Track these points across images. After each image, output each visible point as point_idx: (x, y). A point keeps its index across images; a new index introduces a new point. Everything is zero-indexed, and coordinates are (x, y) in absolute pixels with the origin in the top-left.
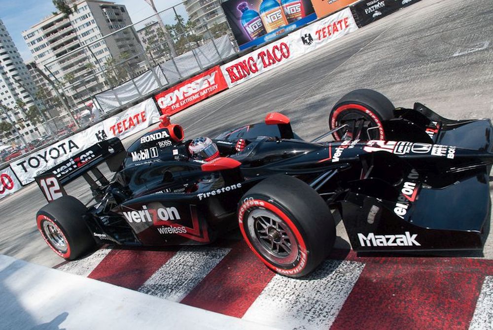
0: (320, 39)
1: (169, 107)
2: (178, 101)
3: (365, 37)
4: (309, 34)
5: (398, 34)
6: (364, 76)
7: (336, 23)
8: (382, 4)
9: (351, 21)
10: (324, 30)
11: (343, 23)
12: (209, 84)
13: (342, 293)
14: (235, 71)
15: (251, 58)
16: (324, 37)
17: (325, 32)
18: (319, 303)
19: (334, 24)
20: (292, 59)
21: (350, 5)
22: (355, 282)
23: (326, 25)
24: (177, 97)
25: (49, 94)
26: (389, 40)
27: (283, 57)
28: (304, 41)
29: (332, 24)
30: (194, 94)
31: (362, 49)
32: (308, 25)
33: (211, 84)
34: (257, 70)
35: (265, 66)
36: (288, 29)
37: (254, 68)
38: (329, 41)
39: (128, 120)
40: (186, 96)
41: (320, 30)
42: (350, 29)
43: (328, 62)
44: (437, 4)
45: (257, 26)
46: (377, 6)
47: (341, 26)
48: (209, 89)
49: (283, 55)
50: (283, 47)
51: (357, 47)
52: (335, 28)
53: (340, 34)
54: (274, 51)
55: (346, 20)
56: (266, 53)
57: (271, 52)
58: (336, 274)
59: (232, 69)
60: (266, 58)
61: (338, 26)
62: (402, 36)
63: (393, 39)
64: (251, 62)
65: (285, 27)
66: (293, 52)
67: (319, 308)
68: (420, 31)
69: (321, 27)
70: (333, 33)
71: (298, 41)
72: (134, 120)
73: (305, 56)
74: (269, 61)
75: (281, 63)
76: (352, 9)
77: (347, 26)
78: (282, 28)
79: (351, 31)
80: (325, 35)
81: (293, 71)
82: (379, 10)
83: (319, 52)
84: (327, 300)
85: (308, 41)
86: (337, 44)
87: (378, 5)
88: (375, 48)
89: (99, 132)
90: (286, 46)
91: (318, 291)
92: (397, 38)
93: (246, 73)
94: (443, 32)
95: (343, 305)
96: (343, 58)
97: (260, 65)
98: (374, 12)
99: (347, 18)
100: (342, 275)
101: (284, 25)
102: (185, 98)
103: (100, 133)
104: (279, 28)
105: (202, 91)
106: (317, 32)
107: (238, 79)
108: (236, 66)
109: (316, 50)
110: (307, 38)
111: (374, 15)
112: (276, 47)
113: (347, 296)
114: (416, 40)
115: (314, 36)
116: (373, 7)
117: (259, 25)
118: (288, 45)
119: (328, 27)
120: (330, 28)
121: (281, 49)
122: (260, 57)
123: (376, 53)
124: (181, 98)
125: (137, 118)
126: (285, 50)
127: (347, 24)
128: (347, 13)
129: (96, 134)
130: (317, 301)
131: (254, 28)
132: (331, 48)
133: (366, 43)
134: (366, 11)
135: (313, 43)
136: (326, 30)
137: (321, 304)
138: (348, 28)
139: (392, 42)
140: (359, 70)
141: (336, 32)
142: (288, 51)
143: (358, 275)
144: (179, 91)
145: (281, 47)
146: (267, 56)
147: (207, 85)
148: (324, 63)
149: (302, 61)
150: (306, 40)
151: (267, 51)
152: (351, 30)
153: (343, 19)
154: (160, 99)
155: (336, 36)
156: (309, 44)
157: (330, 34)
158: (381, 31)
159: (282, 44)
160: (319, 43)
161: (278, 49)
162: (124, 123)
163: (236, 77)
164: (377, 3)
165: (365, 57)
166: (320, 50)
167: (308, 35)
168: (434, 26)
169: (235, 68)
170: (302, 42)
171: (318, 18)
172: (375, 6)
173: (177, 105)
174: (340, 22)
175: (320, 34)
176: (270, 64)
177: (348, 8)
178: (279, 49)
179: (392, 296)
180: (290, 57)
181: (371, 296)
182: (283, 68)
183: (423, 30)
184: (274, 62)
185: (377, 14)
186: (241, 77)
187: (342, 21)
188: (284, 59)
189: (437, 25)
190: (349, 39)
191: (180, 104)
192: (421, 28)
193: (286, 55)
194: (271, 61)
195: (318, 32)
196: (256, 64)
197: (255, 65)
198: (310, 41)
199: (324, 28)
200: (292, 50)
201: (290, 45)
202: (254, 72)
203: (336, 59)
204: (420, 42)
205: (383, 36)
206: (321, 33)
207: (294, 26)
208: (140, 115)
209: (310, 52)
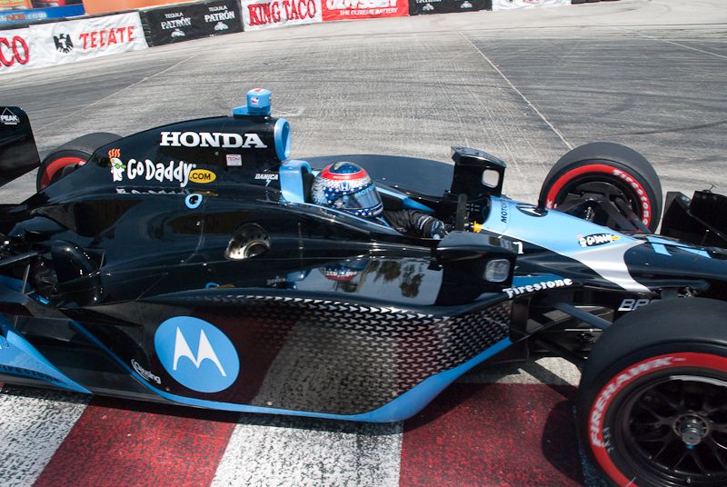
0: (85, 48)
3: (153, 63)
4: (68, 36)
5: (200, 70)
6: (141, 119)
7: (115, 30)
8: (187, 21)
9: (139, 32)
10: (94, 36)
11: (126, 33)
13: (53, 439)
16: (93, 46)
17: (95, 39)
18: (12, 458)
19: (112, 31)
20: (34, 67)
21: (141, 9)
22: (75, 420)
23: (99, 30)
26: (186, 76)
27: (15, 60)
28: (58, 45)
29: (108, 29)
31: (146, 79)
32: (67, 20)
36: (30, 17)
38: (101, 54)
41: (87, 35)
42: (136, 44)
43: (91, 86)
44: (257, 43)
46: (179, 22)
47: (122, 37)
49: (17, 57)
50: (18, 43)
51: (139, 73)
52: (112, 37)
53: (119, 47)
55: (131, 30)
58: (48, 411)
61: (118, 36)
62: (206, 74)
63: (192, 76)
65: (27, 12)
66: (36, 57)
67: (11, 466)
68: (229, 73)
69: (89, 30)
70: (108, 44)
71: (48, 41)
73: (55, 69)
75: (11, 69)
76: (142, 15)
77: (131, 40)
78: (19, 11)
79: (135, 48)
80: (95, 43)
81: (30, 87)
82: (182, 28)
83: (80, 68)
84: (26, 452)
85: (65, 46)
86: (112, 63)
87: (181, 22)
88: (164, 82)
90: (23, 43)
91: (14, 440)
92: (199, 75)
94: (256, 81)
95: (52, 457)
96: (115, 87)
98: (173, 30)
99: (132, 28)
100: (57, 411)
101: (25, 8)
104: (14, 10)
106: (81, 36)
109: (78, 63)
110: (63, 41)
111: (174, 34)
112: (4, 40)
113: (60, 442)
114: (221, 84)
115: (74, 40)
116: (173, 22)
118: (27, 43)
119: (102, 32)
120: (104, 35)
121: (14, 47)
123: (165, 89)
126: (21, 50)
127: (132, 36)
128: (133, 19)
130: (10, 455)
132: (102, 66)
133: (155, 71)
134: (163, 26)
135: (74, 51)
136: (98, 37)
137: (16, 459)
138: (132, 43)
139: (190, 80)
140: (135, 109)
141: (112, 44)
142: (27, 53)
143: (80, 410)
145: (14, 43)
148: (85, 87)
149: (51, 75)
150: (61, 44)
152: (133, 46)
153: (127, 27)
155: (110, 50)
156: (66, 50)
157: (102, 45)
158: (178, 60)
159: (17, 38)
160: (83, 54)
161: (7, 44)
164: (179, 18)
165: (147, 91)
166: (83, 65)
167: (65, 36)
168: (248, 71)
170: (53, 45)
171: (86, 15)
172: (177, 21)
174: (121, 30)
175: (87, 40)
177: (137, 13)
178: (11, 45)
179: (127, 437)
180: (29, 63)
181: (96, 438)
182: (13, 79)
183: (234, 72)
185: (178, 33)
187: (124, 29)
188: (17, 64)
189: (252, 70)
190: (130, 59)
192: (231, 70)
193: (23, 58)
195: (84, 36)
198: (68, 46)
199: (95, 33)
200: (35, 53)
201: (31, 43)
203: (105, 85)
204: (227, 88)
205: (180, 68)
206: (89, 39)
207: (43, 15)
209: (65, 65)
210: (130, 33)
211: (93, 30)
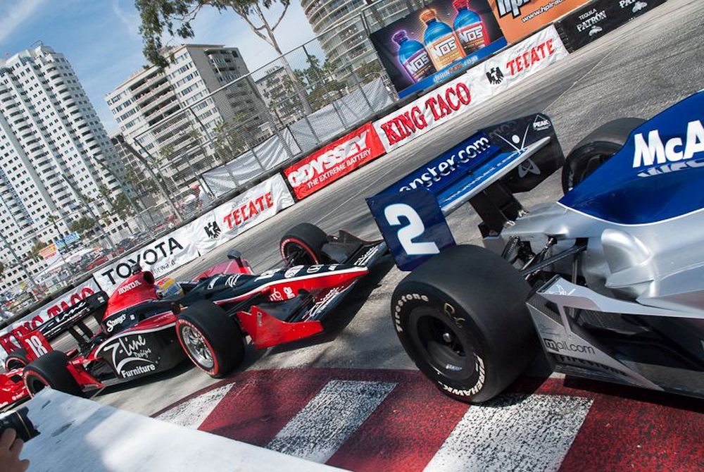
0: (513, 74)
1: (304, 185)
2: (316, 175)
3: (579, 65)
4: (498, 68)
5: (629, 57)
6: (581, 122)
7: (536, 49)
8: (602, 15)
9: (558, 44)
10: (519, 61)
11: (545, 48)
12: (359, 149)
13: (560, 444)
14: (394, 128)
15: (416, 109)
16: (520, 70)
17: (520, 63)
18: (527, 459)
19: (533, 50)
20: (477, 104)
21: (554, 21)
22: (579, 427)
23: (521, 54)
24: (315, 170)
25: (142, 175)
26: (616, 68)
27: (461, 103)
28: (491, 79)
29: (530, 50)
30: (338, 165)
31: (575, 83)
32: (494, 55)
33: (361, 149)
34: (425, 125)
35: (437, 118)
36: (465, 64)
37: (420, 122)
38: (528, 75)
39: (248, 206)
40: (327, 168)
41: (513, 61)
42: (556, 55)
43: (526, 106)
44: (688, 7)
45: (421, 62)
46: (594, 19)
47: (543, 53)
48: (358, 156)
49: (462, 100)
50: (461, 89)
51: (568, 80)
52: (534, 56)
53: (542, 63)
54: (447, 96)
55: (550, 44)
56: (436, 99)
57: (444, 97)
58: (550, 416)
59: (390, 126)
60: (437, 106)
61: (539, 53)
62: (635, 59)
63: (621, 65)
64: (416, 114)
65: (462, 61)
66: (475, 96)
67: (526, 467)
68: (662, 49)
69: (514, 56)
70: (532, 63)
71: (482, 79)
72: (256, 206)
73: (493, 100)
74: (442, 111)
75: (459, 112)
76: (557, 26)
77: (551, 53)
78: (457, 62)
79: (558, 59)
80: (521, 67)
82: (598, 24)
83: (513, 93)
84: (537, 455)
85: (497, 79)
86: (539, 79)
87: (596, 18)
88: (594, 81)
89: (209, 224)
90: (465, 87)
91: (524, 442)
92: (628, 62)
93: (410, 130)
94: (698, 47)
95: (562, 463)
96: (548, 99)
97: (429, 117)
98: (590, 28)
99: (551, 41)
100: (559, 417)
101: (461, 58)
102: (326, 170)
103: (210, 226)
104: (454, 62)
105: (349, 159)
106: (508, 64)
107: (398, 139)
108: (396, 121)
109: (509, 89)
110: (494, 74)
111: (591, 33)
112: (451, 90)
113: (567, 448)
114: (656, 64)
115: (504, 70)
116: (588, 21)
117: (424, 60)
118: (467, 85)
119: (524, 55)
120: (527, 57)
121: (459, 92)
122: (429, 106)
123: (597, 87)
124: (320, 170)
125: (261, 202)
126: (463, 94)
127: (552, 49)
128: (551, 33)
129: (206, 228)
130: (524, 457)
131: (417, 65)
132: (532, 85)
133: (582, 73)
134: (579, 28)
136: (522, 60)
137: (530, 461)
138: (554, 54)
139: (620, 70)
140: (573, 115)
141: (536, 62)
142: (468, 95)
143: (582, 416)
144: (316, 160)
145: (458, 89)
146: (438, 104)
147: (356, 151)
148: (521, 108)
149: (490, 106)
150: (493, 77)
151: (439, 97)
152: (559, 57)
153: (545, 42)
154: (291, 174)
155: (536, 68)
156: (498, 82)
157: (527, 66)
158: (603, 55)
159: (459, 85)
160: (512, 80)
161: (453, 92)
162: (243, 211)
163: (396, 136)
164: (594, 15)
165: (580, 94)
166: (514, 89)
167: (495, 70)
168: (684, 40)
169: (393, 124)
170: (487, 80)
171: (509, 44)
172: (592, 19)
173: (315, 182)
174: (541, 47)
175: (514, 66)
176: (443, 115)
177: (552, 26)
178: (456, 92)
179: (637, 448)
180: (471, 103)
181: (603, 448)
182: (462, 119)
183: (667, 47)
184: (449, 112)
185: (595, 30)
186: (403, 137)
187: (544, 44)
188: (463, 106)
189: (689, 37)
190: (555, 70)
191: (319, 179)
192: (663, 45)
193: (466, 100)
194: (445, 111)
195: (510, 64)
196: (423, 115)
197: (422, 118)
198: (499, 78)
199: (519, 58)
200: (474, 92)
201: (470, 85)
202: (421, 127)
203: (538, 101)
204: (663, 65)
205: (607, 62)
206: (515, 65)
207: (475, 59)
208: (265, 198)
209: (500, 94)
210: (550, 47)
211: (517, 56)
